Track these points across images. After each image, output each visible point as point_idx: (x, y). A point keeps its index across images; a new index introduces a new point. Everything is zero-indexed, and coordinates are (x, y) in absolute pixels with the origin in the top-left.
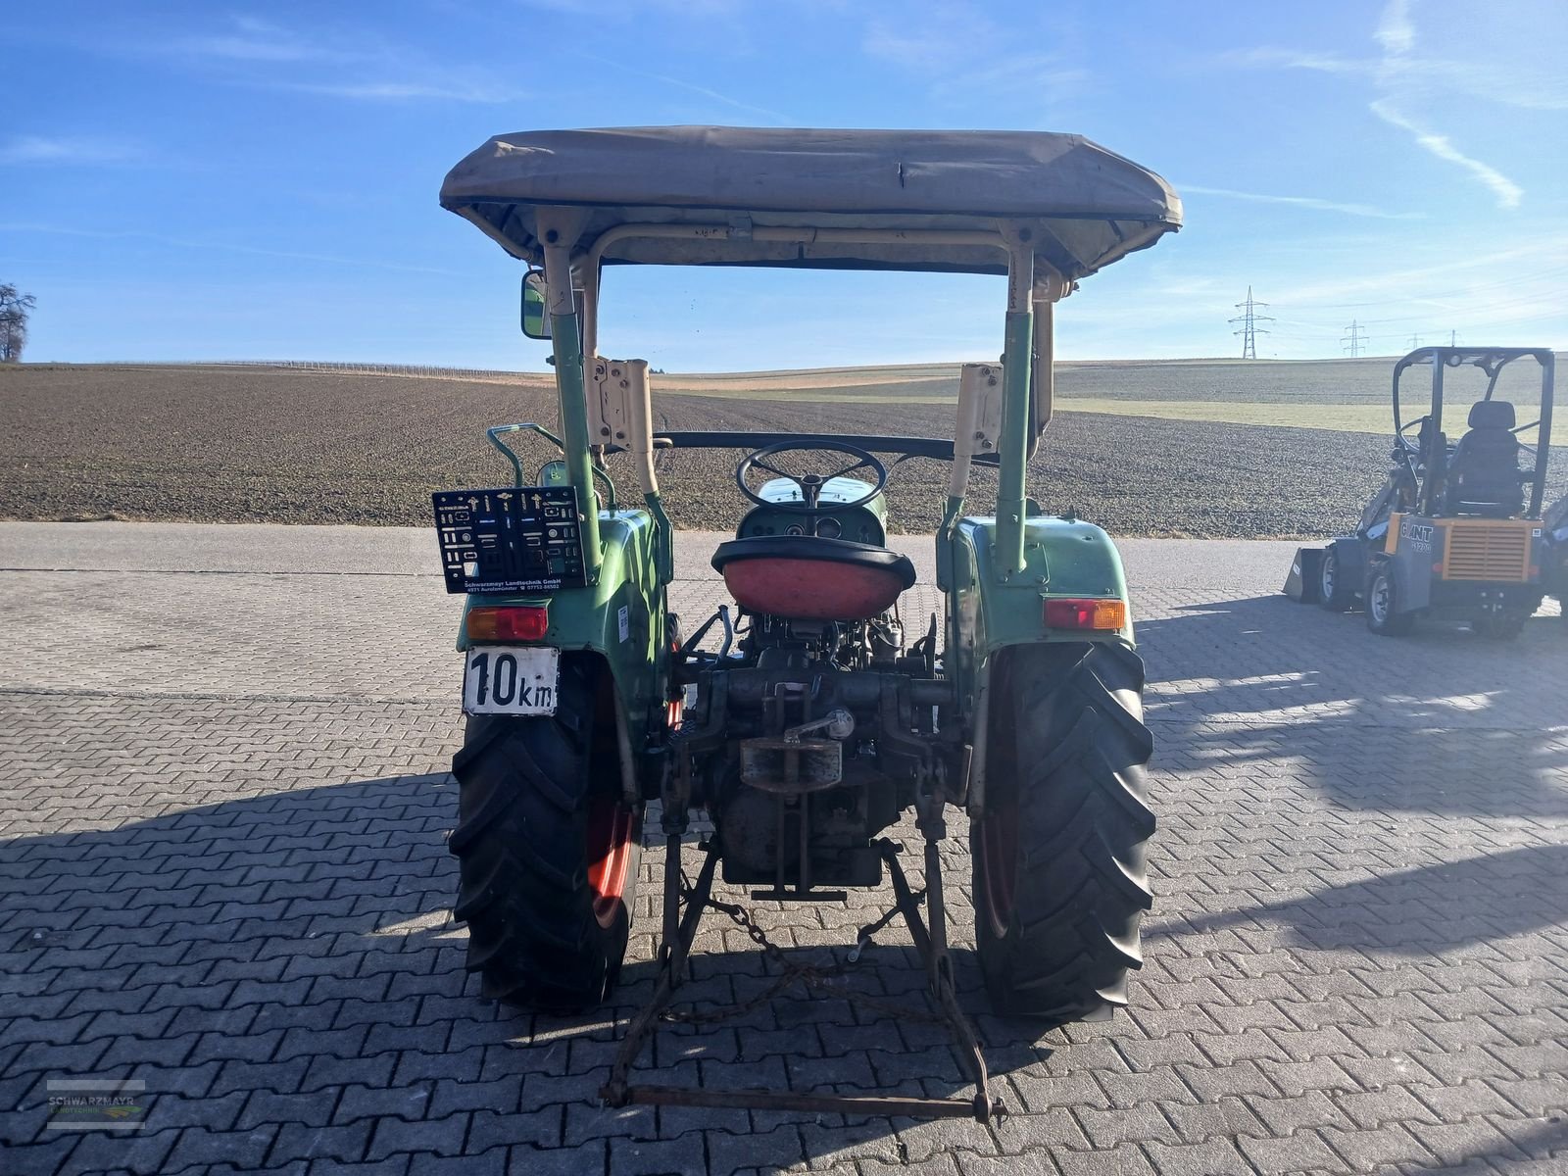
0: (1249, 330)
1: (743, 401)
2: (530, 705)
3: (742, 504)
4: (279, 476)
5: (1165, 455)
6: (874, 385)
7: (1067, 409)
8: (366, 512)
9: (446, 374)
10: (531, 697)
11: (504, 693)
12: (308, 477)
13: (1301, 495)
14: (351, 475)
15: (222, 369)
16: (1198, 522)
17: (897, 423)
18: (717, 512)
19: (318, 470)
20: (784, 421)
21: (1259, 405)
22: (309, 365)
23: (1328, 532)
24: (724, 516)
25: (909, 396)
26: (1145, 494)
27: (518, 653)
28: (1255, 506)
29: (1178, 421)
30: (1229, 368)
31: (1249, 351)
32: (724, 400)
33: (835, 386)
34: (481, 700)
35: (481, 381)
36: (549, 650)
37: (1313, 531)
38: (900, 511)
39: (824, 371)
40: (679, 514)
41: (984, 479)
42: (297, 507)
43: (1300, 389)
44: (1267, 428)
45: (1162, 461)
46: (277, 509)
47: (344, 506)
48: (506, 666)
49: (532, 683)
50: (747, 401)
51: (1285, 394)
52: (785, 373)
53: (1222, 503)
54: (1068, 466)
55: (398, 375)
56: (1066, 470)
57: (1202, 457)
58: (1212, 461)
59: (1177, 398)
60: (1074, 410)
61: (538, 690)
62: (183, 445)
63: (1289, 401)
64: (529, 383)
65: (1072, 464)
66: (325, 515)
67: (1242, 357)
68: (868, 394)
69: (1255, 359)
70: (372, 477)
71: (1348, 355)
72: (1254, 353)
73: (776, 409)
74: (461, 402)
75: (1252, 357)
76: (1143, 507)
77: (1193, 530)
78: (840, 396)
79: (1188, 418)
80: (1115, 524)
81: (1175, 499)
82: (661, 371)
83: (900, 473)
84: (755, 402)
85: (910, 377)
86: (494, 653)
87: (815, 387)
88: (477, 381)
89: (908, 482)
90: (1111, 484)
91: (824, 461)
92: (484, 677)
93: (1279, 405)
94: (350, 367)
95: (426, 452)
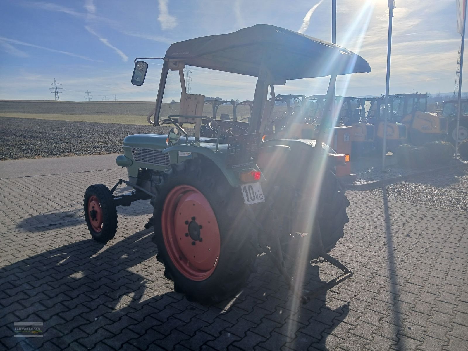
0: (56, 92)
2: (259, 200)
10: (258, 197)
11: (253, 197)
27: (252, 184)
31: (57, 99)
48: (251, 189)
49: (258, 193)
61: (259, 195)
69: (59, 101)
71: (87, 101)
86: (247, 185)
92: (247, 193)
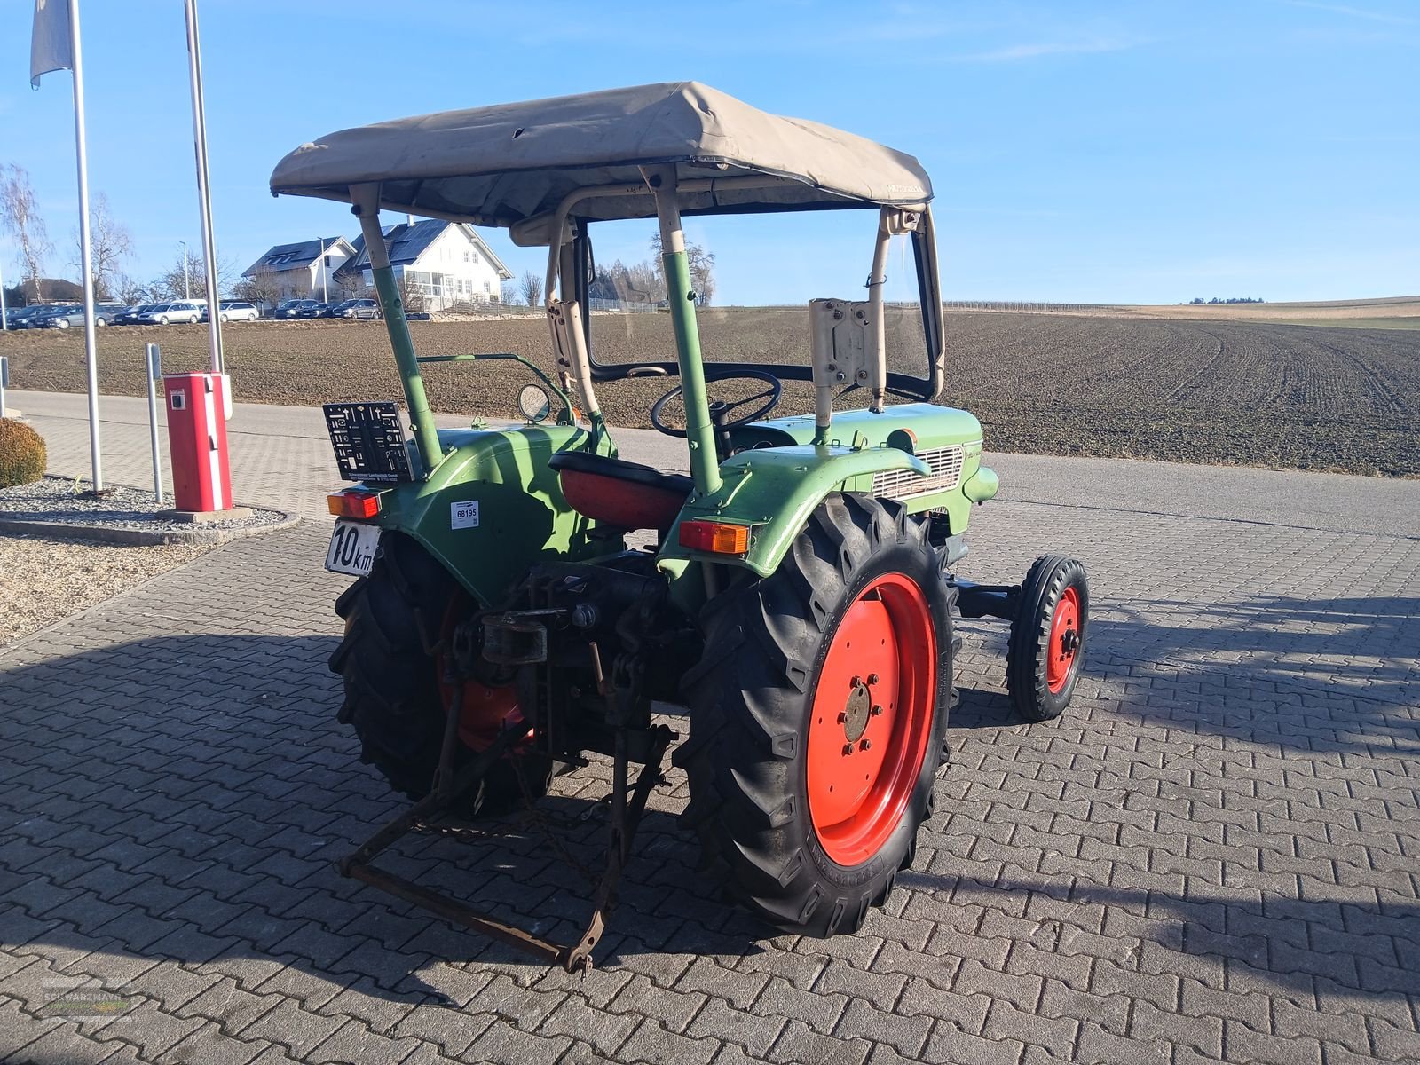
2: (358, 567)
10: (360, 562)
11: (347, 558)
27: (360, 527)
34: (335, 562)
36: (377, 527)
48: (353, 535)
49: (363, 552)
61: (365, 556)
64: (1115, 315)
82: (1260, 301)
86: (349, 526)
92: (340, 543)
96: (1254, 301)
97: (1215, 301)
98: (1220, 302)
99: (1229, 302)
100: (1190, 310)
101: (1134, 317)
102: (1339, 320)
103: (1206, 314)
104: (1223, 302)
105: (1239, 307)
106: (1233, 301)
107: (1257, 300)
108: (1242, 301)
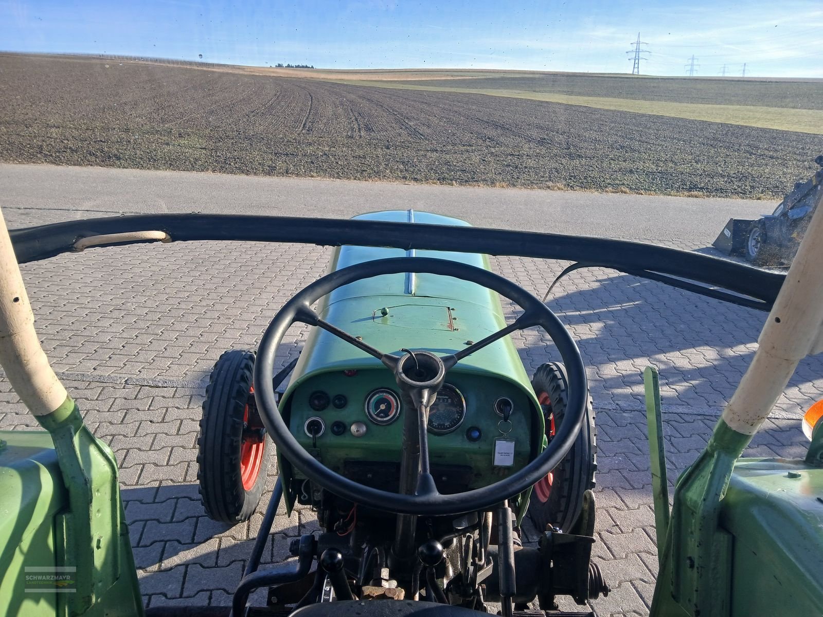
0: (637, 57)
1: (357, 87)
3: (353, 157)
4: (70, 128)
5: (599, 131)
6: (432, 80)
7: (539, 99)
8: (115, 155)
9: (190, 64)
12: (88, 129)
13: (684, 161)
14: (114, 128)
15: (61, 58)
16: (629, 179)
17: (445, 104)
18: (337, 163)
19: (95, 124)
20: (381, 100)
21: (643, 102)
22: (111, 57)
23: (707, 189)
24: (341, 165)
25: (451, 87)
26: (594, 157)
28: (660, 168)
29: (600, 109)
30: (626, 79)
31: (636, 70)
32: (346, 85)
33: (410, 79)
35: (210, 69)
37: (698, 188)
38: (450, 166)
39: (404, 71)
40: (313, 163)
41: (499, 144)
42: (72, 150)
43: (665, 93)
44: (650, 116)
45: (598, 135)
46: (59, 152)
47: (102, 151)
50: (360, 87)
51: (656, 96)
52: (381, 71)
53: (640, 165)
54: (546, 137)
55: (161, 64)
56: (544, 139)
57: (620, 133)
58: (626, 136)
59: (599, 95)
60: (544, 100)
62: (19, 105)
63: (658, 100)
64: (236, 72)
65: (547, 135)
66: (89, 157)
67: (632, 73)
68: (428, 86)
69: (638, 75)
70: (127, 130)
72: (638, 71)
73: (376, 93)
74: (194, 82)
75: (637, 73)
76: (595, 166)
77: (628, 184)
78: (413, 86)
79: (606, 108)
80: (580, 179)
81: (612, 162)
82: (312, 67)
83: (448, 138)
84: (365, 87)
85: (452, 76)
87: (399, 80)
88: (207, 69)
89: (454, 145)
90: (572, 150)
91: (404, 127)
93: (654, 102)
94: (135, 59)
95: (165, 114)
96: (309, 67)
97: (289, 66)
98: (291, 67)
99: (296, 67)
100: (275, 70)
101: (248, 73)
102: (355, 81)
103: (288, 74)
104: (293, 67)
105: (303, 71)
106: (298, 67)
107: (310, 67)
108: (303, 67)
